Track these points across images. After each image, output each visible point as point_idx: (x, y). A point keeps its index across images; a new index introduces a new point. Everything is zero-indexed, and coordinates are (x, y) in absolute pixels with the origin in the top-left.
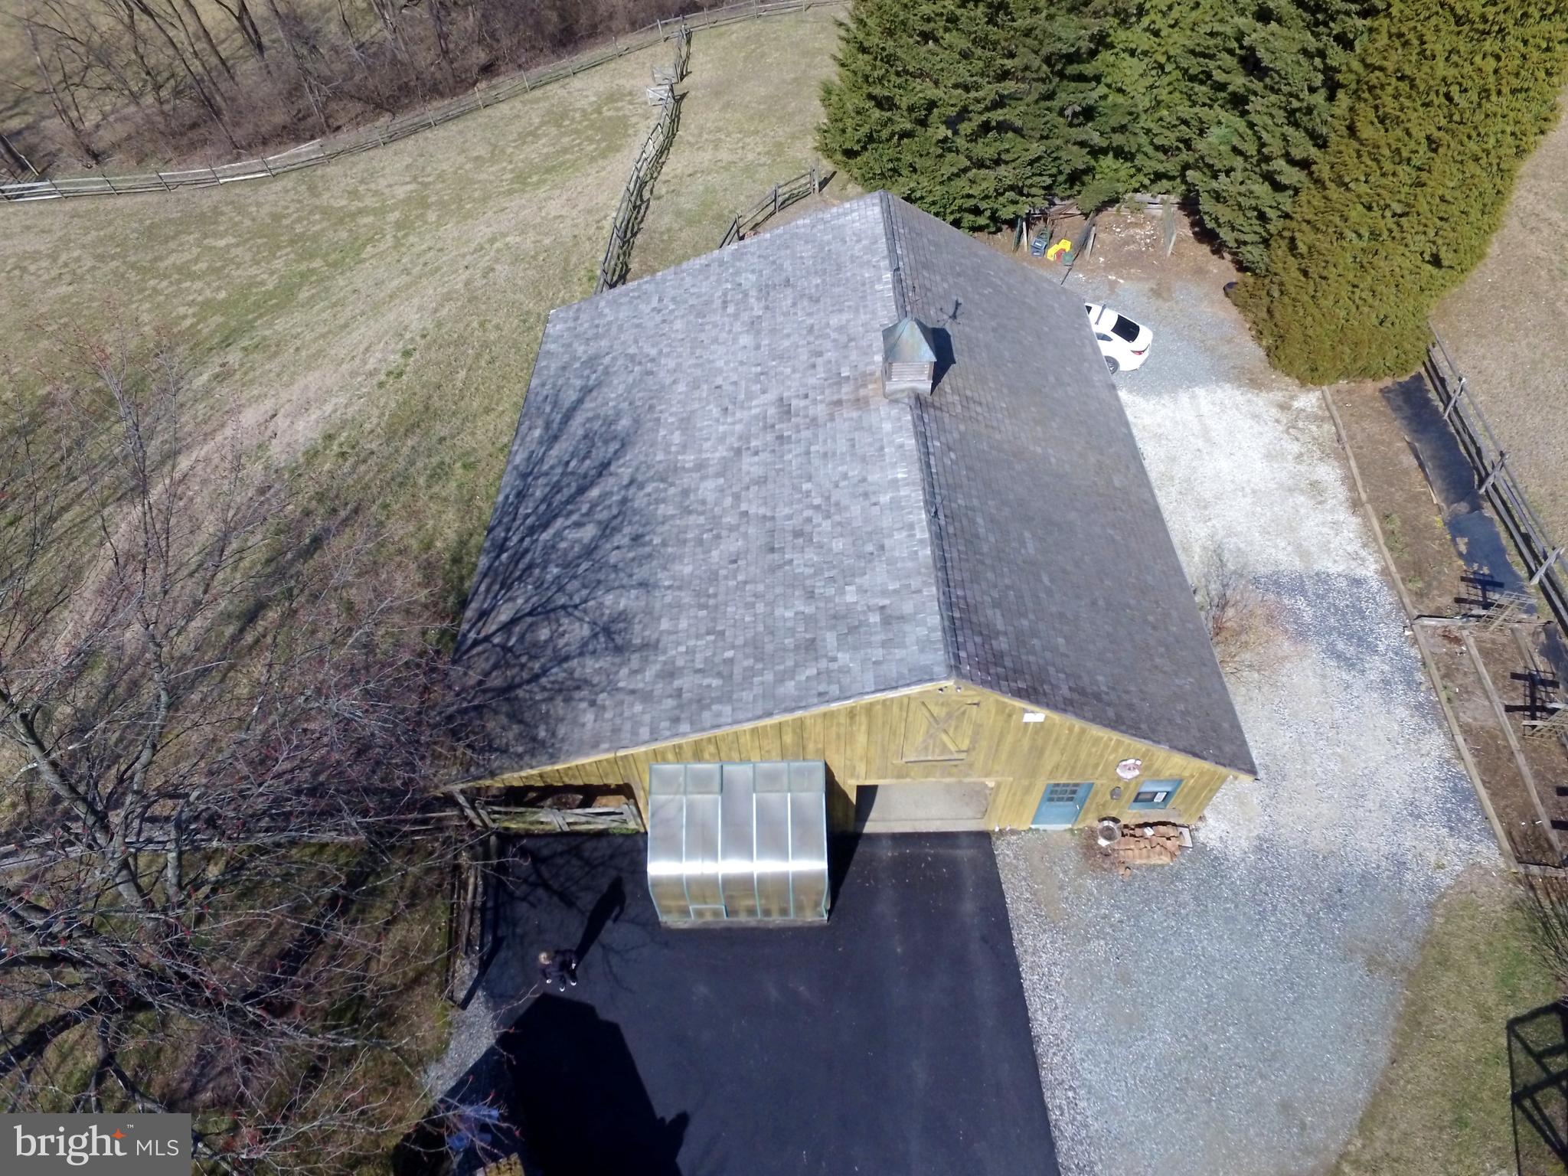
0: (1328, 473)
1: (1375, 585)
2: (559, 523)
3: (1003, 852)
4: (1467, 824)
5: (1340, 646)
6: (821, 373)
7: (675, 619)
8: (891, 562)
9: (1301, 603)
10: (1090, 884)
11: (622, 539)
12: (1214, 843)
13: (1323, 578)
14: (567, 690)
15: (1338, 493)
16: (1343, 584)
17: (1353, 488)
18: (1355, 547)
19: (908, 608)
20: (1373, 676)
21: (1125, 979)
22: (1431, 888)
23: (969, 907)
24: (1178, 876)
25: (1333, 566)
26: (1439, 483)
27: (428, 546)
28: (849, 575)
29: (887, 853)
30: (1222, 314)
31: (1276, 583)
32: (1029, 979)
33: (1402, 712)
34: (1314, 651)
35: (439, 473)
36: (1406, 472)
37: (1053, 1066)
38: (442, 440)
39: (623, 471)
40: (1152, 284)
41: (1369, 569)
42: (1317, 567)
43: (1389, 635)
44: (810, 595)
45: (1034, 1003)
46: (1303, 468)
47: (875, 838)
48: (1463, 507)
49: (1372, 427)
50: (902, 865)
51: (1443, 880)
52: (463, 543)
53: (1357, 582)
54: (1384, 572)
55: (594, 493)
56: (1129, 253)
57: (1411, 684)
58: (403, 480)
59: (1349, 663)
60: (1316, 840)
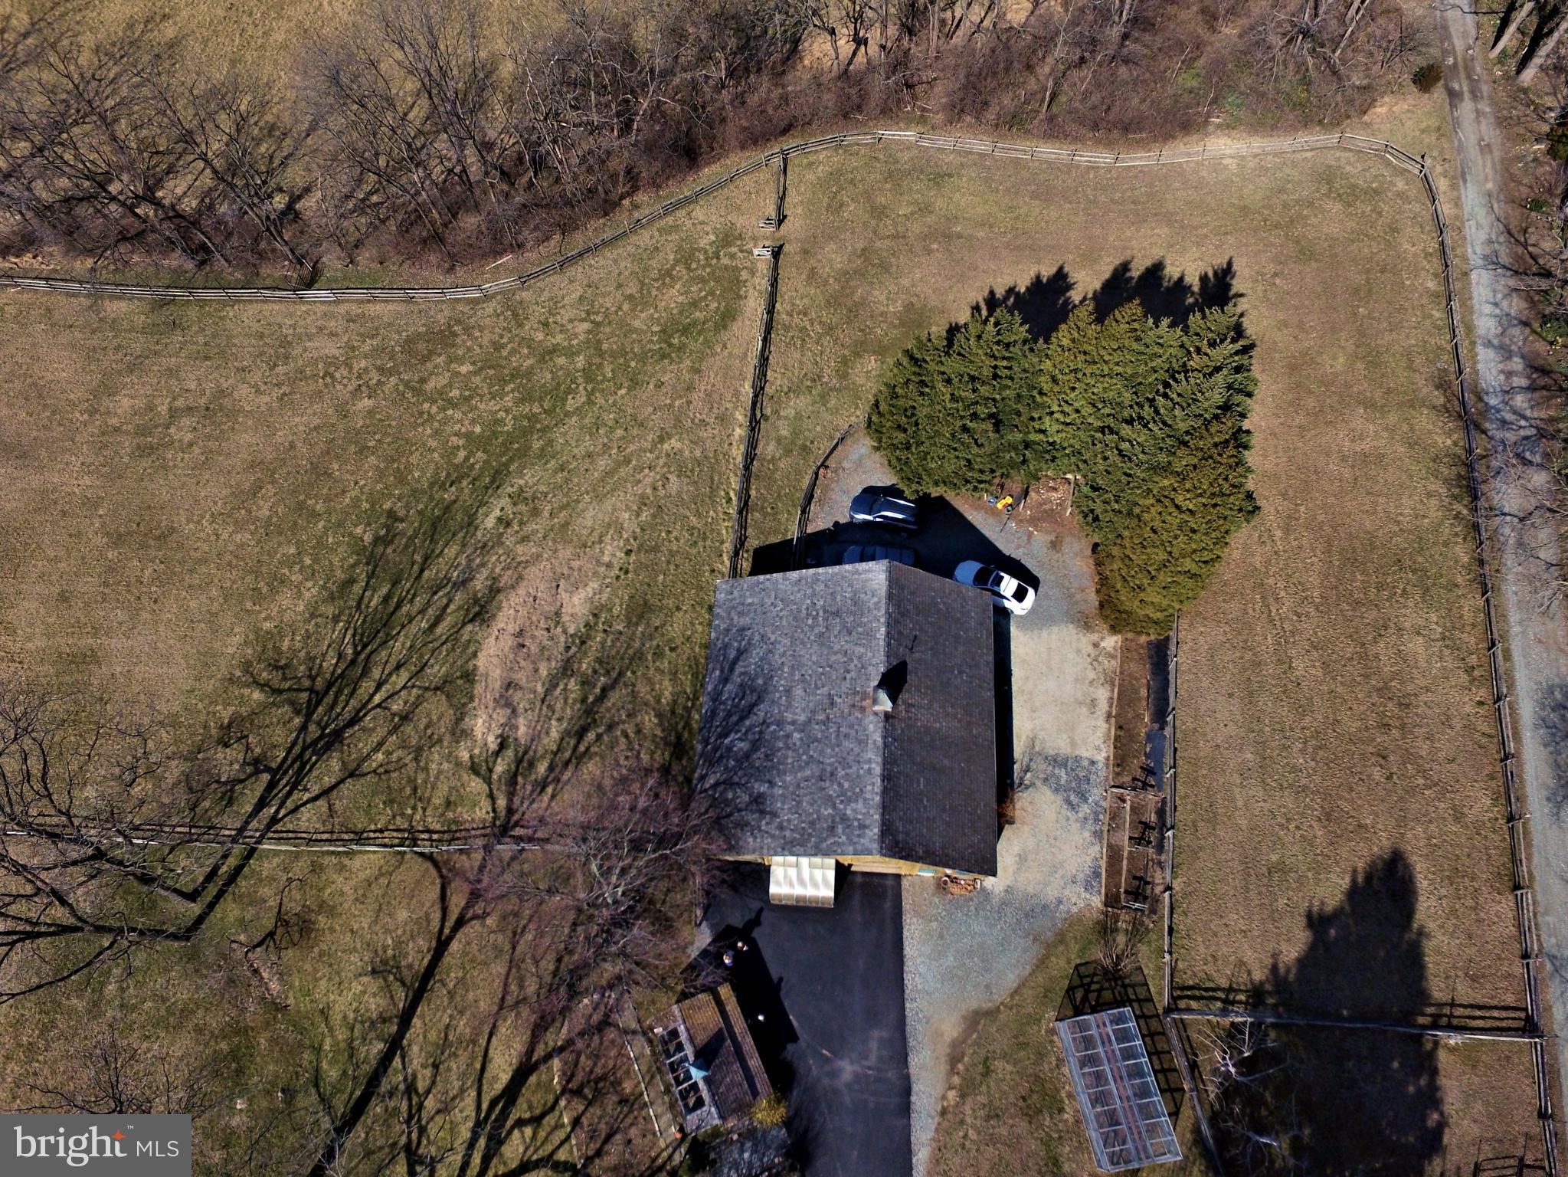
0: (1103, 694)
1: (1100, 765)
2: (732, 736)
3: (905, 883)
4: (1092, 887)
5: (1072, 798)
6: (847, 684)
7: (783, 803)
8: (865, 799)
9: (1063, 773)
10: (937, 900)
11: (760, 754)
12: (989, 887)
13: (1078, 759)
14: (742, 825)
15: (1103, 706)
16: (1086, 763)
17: (1111, 706)
18: (1099, 742)
19: (867, 822)
20: (1081, 815)
21: (941, 937)
22: (1068, 912)
23: (888, 905)
24: (971, 899)
25: (1085, 753)
26: (1152, 709)
27: (658, 701)
28: (850, 800)
29: (859, 879)
30: (1085, 569)
31: (1055, 761)
32: (906, 934)
33: (1087, 834)
34: (1059, 799)
35: (658, 654)
36: (1140, 699)
37: (909, 965)
38: (656, 628)
39: (760, 713)
40: (1052, 537)
41: (1100, 757)
42: (1077, 753)
43: (1096, 793)
44: (834, 807)
45: (906, 943)
46: (1092, 689)
47: (855, 873)
48: (1156, 726)
49: (1132, 666)
50: (864, 885)
51: (1074, 910)
52: (675, 702)
53: (1093, 763)
54: (1107, 759)
55: (747, 723)
56: (1045, 511)
57: (1097, 820)
58: (640, 656)
59: (1072, 807)
60: (1031, 890)
